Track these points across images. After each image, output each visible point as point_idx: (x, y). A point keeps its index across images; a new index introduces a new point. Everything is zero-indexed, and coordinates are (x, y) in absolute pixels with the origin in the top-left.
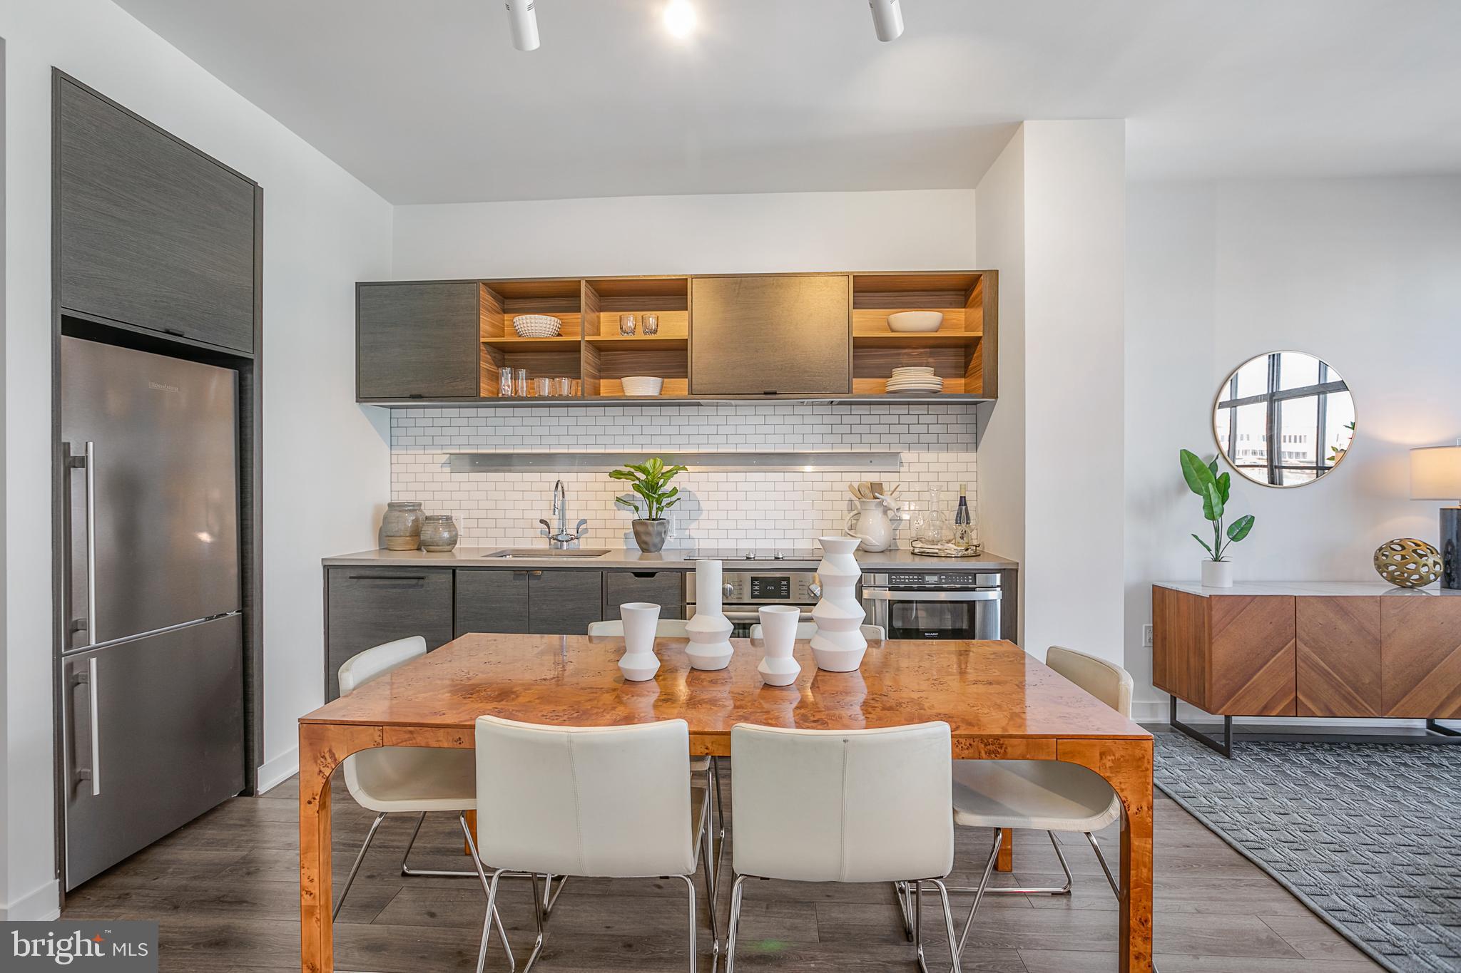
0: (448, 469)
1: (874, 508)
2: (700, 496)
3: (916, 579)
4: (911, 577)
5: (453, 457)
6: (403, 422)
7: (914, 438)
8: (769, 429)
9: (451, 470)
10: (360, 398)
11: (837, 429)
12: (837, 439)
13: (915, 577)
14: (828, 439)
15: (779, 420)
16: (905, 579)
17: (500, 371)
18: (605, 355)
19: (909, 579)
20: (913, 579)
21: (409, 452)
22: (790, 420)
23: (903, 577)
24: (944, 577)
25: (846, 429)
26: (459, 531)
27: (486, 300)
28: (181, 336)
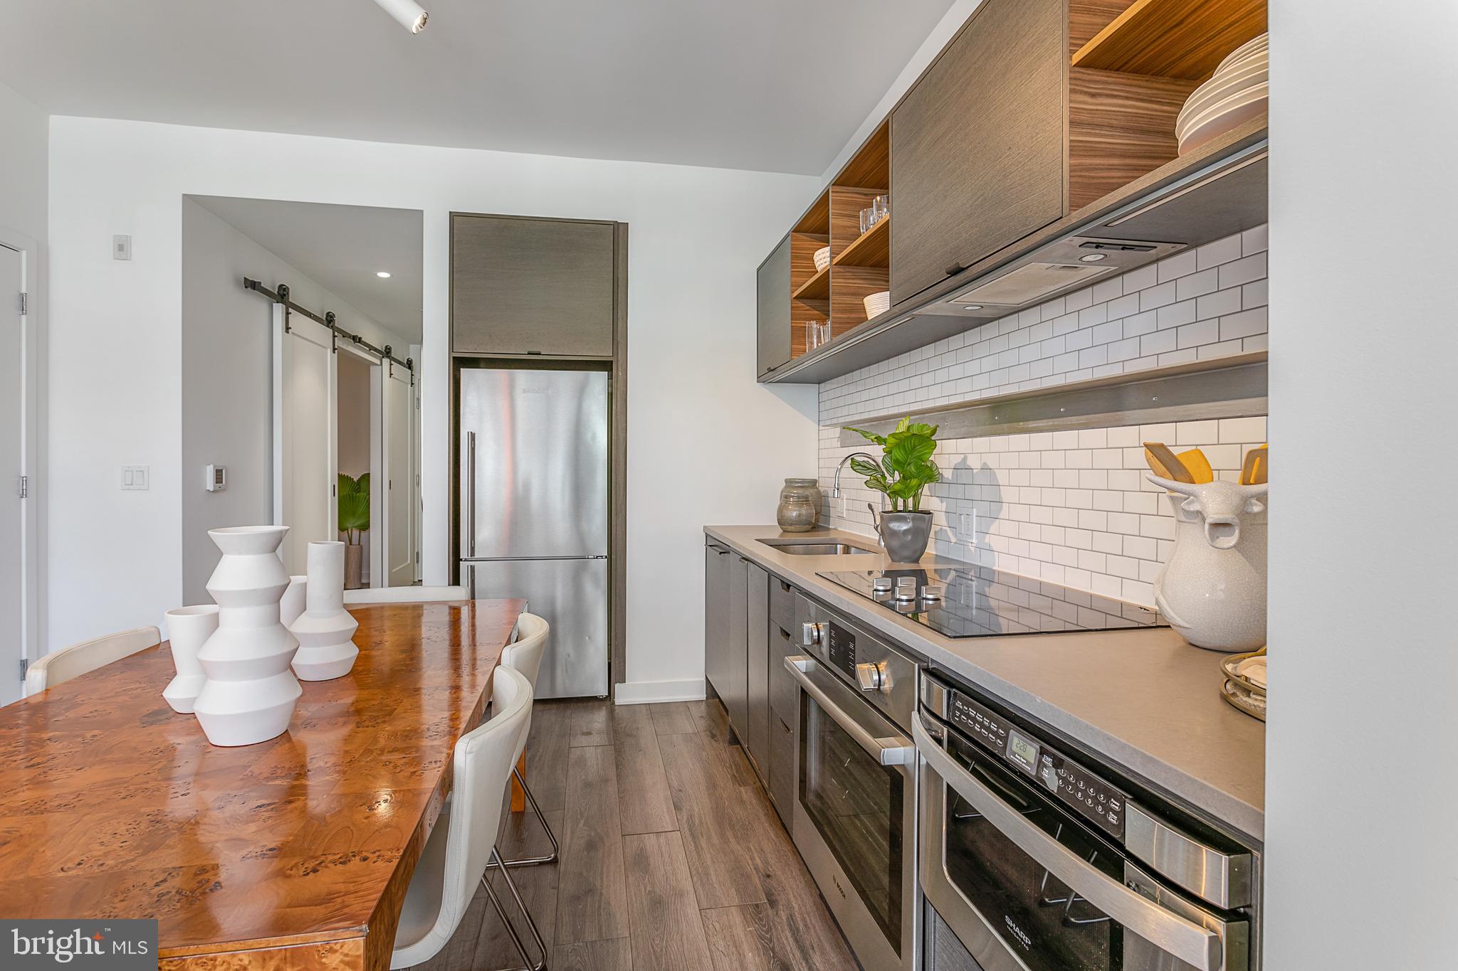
0: (840, 444)
2: (1002, 477)
3: (993, 732)
4: (986, 722)
5: (842, 429)
6: (825, 396)
10: (762, 379)
13: (992, 726)
16: (974, 720)
19: (982, 725)
20: (988, 729)
23: (973, 713)
26: (843, 513)
27: (804, 249)
28: (540, 354)
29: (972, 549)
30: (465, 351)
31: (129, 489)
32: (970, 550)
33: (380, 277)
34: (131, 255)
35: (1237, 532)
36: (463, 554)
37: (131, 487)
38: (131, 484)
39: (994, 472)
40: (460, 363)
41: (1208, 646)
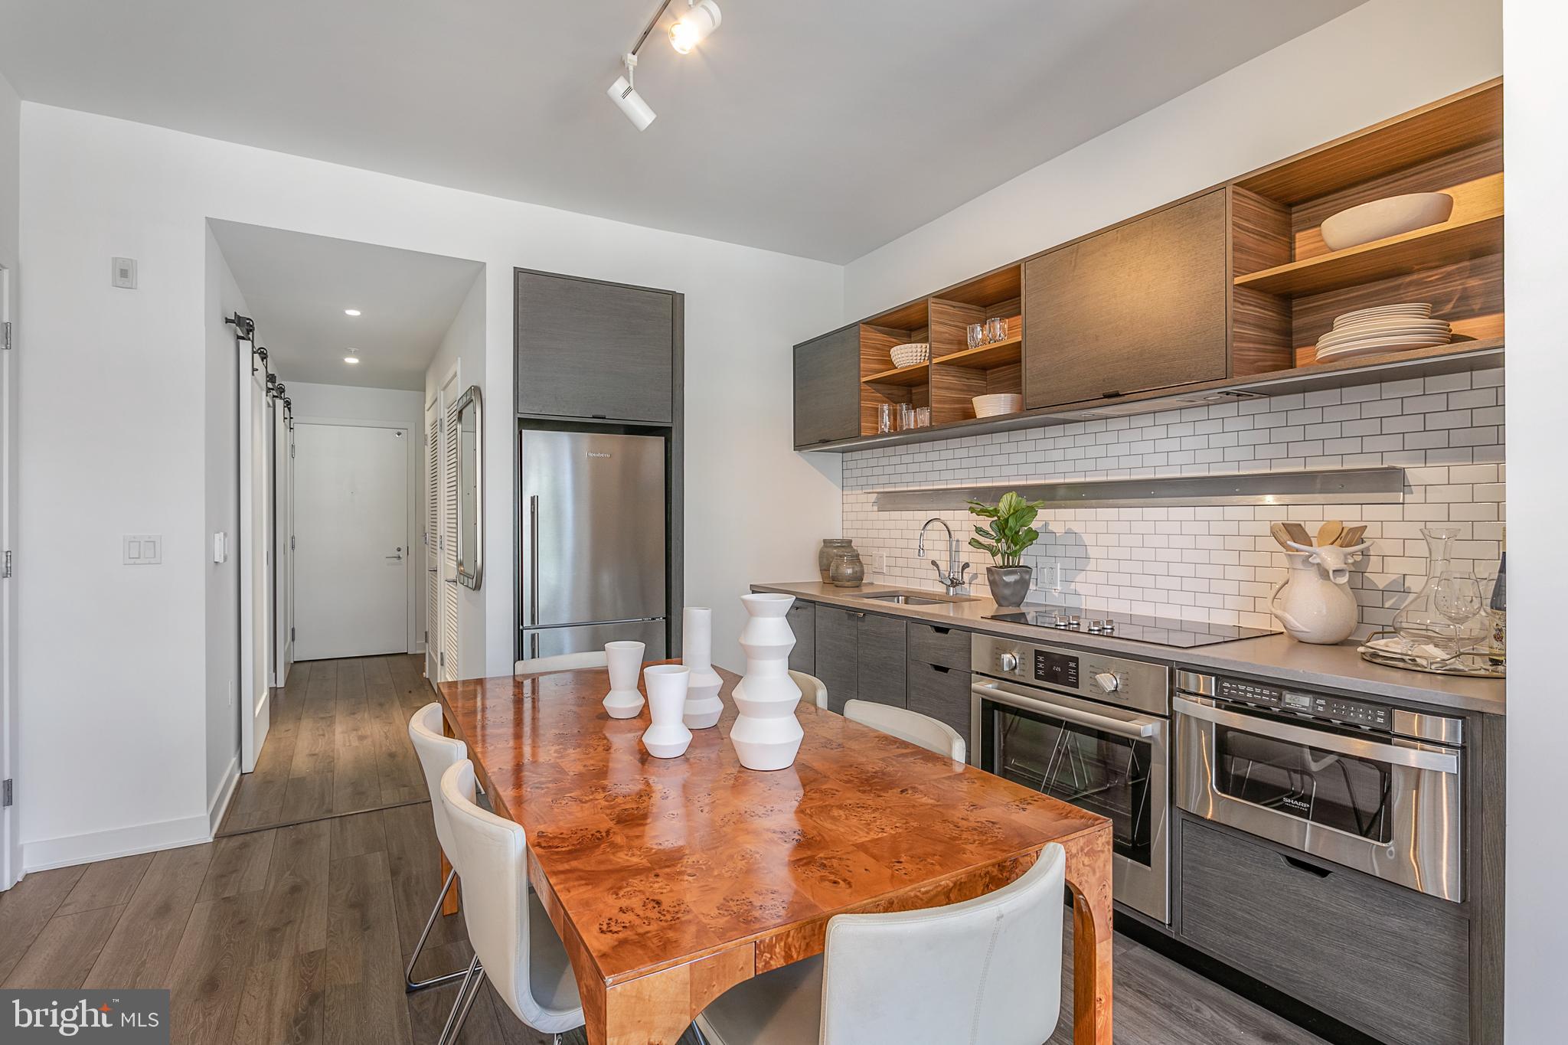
0: (876, 508)
1: (1302, 567)
2: (1088, 539)
3: (1266, 695)
4: (1258, 690)
5: (880, 495)
6: (851, 465)
7: (1440, 439)
8: (1174, 444)
9: (878, 508)
10: (798, 447)
11: (1280, 435)
12: (1282, 450)
13: (1265, 692)
14: (1262, 452)
15: (1188, 429)
16: (1245, 691)
17: (898, 408)
18: (992, 373)
19: (1253, 693)
20: (1261, 694)
21: (854, 492)
22: (1202, 428)
23: (1244, 687)
24: (1323, 702)
25: (1296, 434)
26: (882, 569)
27: (870, 339)
28: (605, 418)
29: (1056, 594)
30: (529, 411)
31: (135, 564)
32: (1054, 596)
33: (347, 315)
34: (136, 284)
35: (1347, 575)
36: (527, 622)
37: (138, 561)
38: (138, 558)
39: (1081, 536)
40: (524, 423)
41: (1318, 642)
